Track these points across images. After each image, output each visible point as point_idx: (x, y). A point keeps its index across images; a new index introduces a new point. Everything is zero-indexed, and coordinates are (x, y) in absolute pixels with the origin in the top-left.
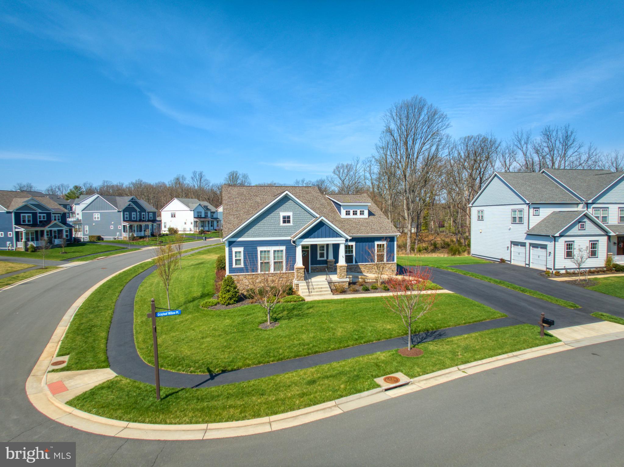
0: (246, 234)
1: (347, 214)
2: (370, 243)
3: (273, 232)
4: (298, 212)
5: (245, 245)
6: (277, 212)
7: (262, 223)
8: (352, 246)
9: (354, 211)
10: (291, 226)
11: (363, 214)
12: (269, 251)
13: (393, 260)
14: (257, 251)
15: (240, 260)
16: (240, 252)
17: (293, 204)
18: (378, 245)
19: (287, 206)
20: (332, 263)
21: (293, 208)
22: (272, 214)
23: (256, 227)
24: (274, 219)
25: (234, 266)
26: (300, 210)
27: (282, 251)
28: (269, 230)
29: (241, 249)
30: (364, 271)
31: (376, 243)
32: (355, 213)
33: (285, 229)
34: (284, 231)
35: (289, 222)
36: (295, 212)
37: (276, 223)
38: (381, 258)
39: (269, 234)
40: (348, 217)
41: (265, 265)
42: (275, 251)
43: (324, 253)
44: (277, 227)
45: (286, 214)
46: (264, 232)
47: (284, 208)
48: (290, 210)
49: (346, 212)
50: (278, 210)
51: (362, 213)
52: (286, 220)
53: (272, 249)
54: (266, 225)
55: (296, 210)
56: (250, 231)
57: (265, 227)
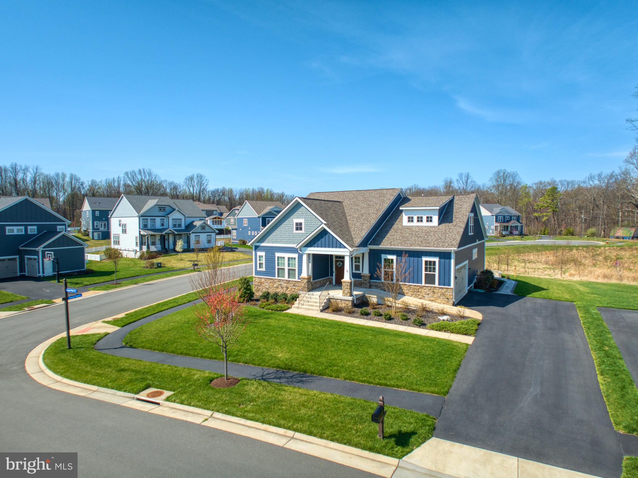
0: (267, 240)
1: (409, 221)
2: (416, 259)
3: (287, 239)
4: (309, 219)
5: (267, 251)
6: (291, 219)
7: (279, 230)
8: (392, 260)
9: (418, 218)
10: (303, 233)
11: (431, 221)
12: (284, 258)
13: (449, 285)
14: (275, 256)
15: (262, 264)
16: (262, 256)
17: (305, 210)
18: (426, 262)
19: (300, 213)
20: (366, 278)
21: (305, 215)
22: (287, 221)
23: (274, 233)
24: (289, 226)
25: (258, 269)
26: (311, 217)
27: (295, 258)
28: (285, 236)
29: (263, 254)
30: (407, 293)
31: (424, 259)
32: (420, 220)
33: (297, 237)
34: (297, 239)
35: (301, 229)
36: (306, 219)
37: (290, 230)
38: (430, 279)
39: (285, 240)
40: (411, 224)
41: (281, 270)
42: (289, 258)
43: (359, 265)
44: (291, 234)
45: (299, 221)
46: (280, 238)
47: (297, 215)
48: (302, 217)
49: (409, 218)
50: (292, 217)
51: (429, 219)
52: (299, 227)
53: (286, 255)
54: (282, 232)
55: (308, 217)
56: (271, 237)
57: (282, 234)
